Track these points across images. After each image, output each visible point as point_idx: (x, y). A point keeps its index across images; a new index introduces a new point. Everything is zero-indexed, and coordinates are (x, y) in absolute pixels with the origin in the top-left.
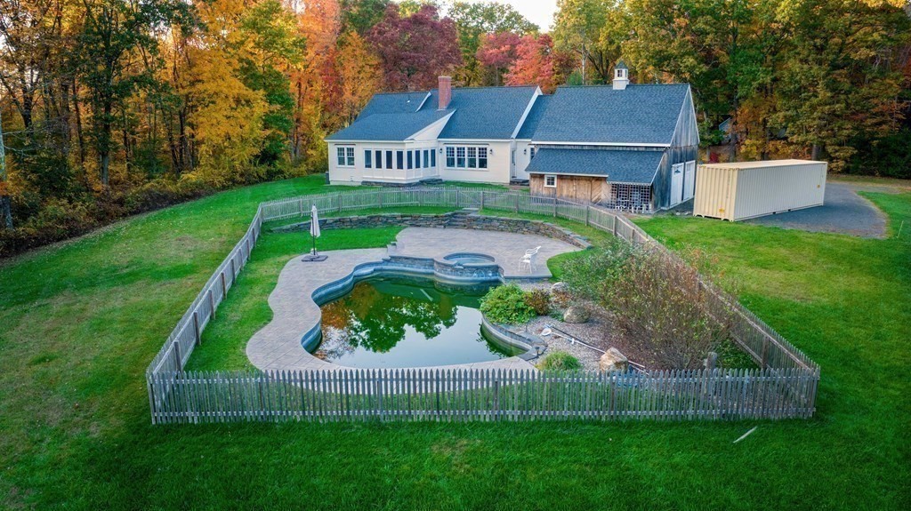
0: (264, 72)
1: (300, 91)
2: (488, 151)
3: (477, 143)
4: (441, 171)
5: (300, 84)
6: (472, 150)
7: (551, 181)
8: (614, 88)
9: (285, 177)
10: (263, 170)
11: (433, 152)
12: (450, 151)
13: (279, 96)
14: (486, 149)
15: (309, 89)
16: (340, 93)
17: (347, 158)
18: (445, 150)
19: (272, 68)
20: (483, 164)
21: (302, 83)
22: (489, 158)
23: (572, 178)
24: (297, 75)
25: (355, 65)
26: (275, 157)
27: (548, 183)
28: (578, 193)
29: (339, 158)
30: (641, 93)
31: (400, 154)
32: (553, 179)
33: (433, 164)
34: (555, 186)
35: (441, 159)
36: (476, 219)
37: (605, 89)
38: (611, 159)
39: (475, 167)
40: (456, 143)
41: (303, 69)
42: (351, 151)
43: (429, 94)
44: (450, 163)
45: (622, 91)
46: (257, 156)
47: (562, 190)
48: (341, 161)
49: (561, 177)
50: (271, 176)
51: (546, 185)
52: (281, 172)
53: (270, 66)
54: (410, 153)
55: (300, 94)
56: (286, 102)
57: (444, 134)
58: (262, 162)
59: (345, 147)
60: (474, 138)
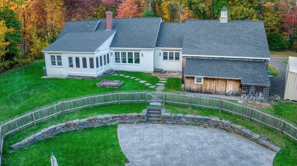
0: (4, 11)
1: (24, 18)
2: (140, 54)
3: (133, 50)
4: (113, 65)
5: (24, 15)
6: (130, 54)
7: (199, 80)
8: (221, 22)
9: (20, 65)
10: (7, 63)
11: (108, 55)
12: (117, 54)
13: (14, 23)
14: (139, 53)
15: (29, 17)
16: (45, 19)
17: (57, 61)
18: (114, 54)
19: (8, 8)
20: (137, 61)
21: (25, 15)
22: (141, 58)
23: (213, 79)
24: (22, 11)
25: (52, 6)
26: (13, 55)
27: (197, 82)
28: (217, 88)
29: (52, 62)
30: (239, 25)
31: (91, 60)
32: (201, 79)
33: (108, 62)
34: (202, 83)
35: (112, 58)
36: (168, 118)
37: (215, 22)
38: (236, 66)
39: (132, 63)
40: (121, 50)
41: (25, 8)
42: (59, 58)
43: (99, 21)
44: (117, 60)
45: (226, 23)
46: (3, 56)
47: (206, 86)
48: (53, 63)
49: (206, 79)
50: (11, 66)
51: (195, 82)
52: (17, 63)
53: (7, 7)
54: (97, 58)
55: (24, 20)
56: (16, 26)
57: (113, 45)
58: (6, 59)
59: (56, 55)
60: (132, 47)
